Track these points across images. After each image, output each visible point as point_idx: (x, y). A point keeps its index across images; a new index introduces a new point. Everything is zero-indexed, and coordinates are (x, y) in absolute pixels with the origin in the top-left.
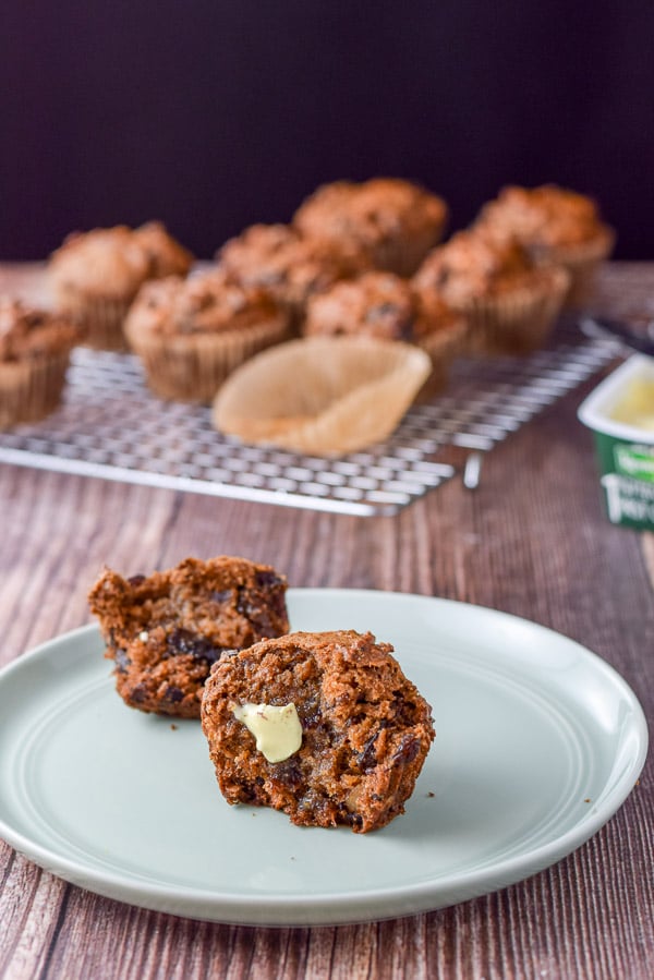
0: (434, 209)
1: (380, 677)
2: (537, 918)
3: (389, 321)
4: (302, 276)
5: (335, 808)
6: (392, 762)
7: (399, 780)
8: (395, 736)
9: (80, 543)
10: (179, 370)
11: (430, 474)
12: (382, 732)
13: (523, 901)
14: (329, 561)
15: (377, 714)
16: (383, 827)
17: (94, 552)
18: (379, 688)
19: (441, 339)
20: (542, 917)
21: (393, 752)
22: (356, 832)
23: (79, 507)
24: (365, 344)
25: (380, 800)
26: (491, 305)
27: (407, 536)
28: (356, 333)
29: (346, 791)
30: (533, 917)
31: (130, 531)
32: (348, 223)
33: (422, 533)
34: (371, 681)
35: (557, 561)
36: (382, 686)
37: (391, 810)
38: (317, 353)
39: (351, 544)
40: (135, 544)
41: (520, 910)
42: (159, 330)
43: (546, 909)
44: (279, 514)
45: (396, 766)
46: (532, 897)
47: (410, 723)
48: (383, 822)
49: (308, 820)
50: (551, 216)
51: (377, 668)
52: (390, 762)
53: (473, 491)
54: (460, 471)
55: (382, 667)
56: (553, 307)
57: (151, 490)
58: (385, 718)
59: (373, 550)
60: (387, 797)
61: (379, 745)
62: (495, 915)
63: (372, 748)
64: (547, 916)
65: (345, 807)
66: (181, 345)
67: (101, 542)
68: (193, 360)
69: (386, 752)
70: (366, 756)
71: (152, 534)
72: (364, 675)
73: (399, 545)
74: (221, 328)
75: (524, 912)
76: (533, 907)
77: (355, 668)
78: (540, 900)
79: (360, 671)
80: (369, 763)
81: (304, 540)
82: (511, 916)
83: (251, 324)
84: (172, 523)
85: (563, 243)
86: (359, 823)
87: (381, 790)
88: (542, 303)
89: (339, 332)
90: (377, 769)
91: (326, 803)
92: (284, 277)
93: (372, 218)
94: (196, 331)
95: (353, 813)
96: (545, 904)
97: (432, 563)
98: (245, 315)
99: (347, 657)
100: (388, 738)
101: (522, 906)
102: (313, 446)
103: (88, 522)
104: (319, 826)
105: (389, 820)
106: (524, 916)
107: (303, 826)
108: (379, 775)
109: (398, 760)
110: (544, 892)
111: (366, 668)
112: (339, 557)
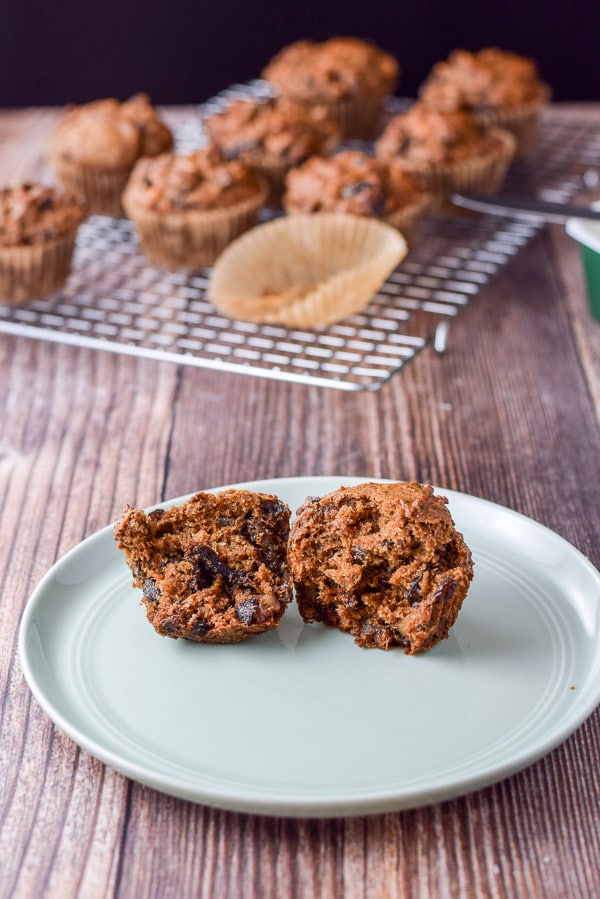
0: (388, 66)
1: (433, 532)
2: (537, 803)
3: (362, 198)
4: (276, 145)
5: (390, 633)
6: (433, 599)
7: (440, 614)
8: (438, 576)
9: (98, 416)
10: (175, 241)
11: (405, 346)
12: (426, 574)
13: (523, 786)
14: (321, 433)
15: (424, 558)
16: (429, 650)
17: (111, 427)
18: (432, 541)
19: (409, 212)
20: (541, 802)
21: (434, 591)
22: (407, 653)
23: (93, 378)
24: (341, 220)
25: (424, 629)
26: (447, 170)
27: (387, 405)
28: (332, 210)
29: (398, 620)
30: (533, 802)
31: (141, 401)
32: (311, 83)
33: (401, 401)
34: (426, 536)
35: (522, 430)
36: (434, 540)
37: (435, 636)
38: (297, 228)
39: (339, 415)
40: (148, 417)
41: (521, 795)
42: (154, 207)
43: (543, 794)
44: (272, 387)
45: (437, 601)
46: (530, 780)
47: (451, 566)
48: (428, 646)
49: (370, 642)
50: (496, 78)
51: (431, 525)
52: (431, 599)
53: (441, 355)
54: (430, 340)
55: (436, 524)
56: (501, 170)
57: (156, 363)
58: (431, 562)
59: (359, 420)
60: (430, 626)
61: (423, 584)
62: (500, 800)
63: (417, 586)
64: (544, 800)
65: (397, 633)
66: (175, 221)
67: (115, 415)
68: (186, 233)
69: (429, 590)
70: (412, 592)
71: (161, 406)
72: (421, 530)
73: (381, 415)
74: (211, 206)
75: (524, 796)
76: (532, 792)
77: (413, 523)
78: (538, 785)
79: (417, 526)
80: (415, 598)
81: (297, 412)
82: (514, 801)
83: (238, 200)
84: (177, 392)
85: (508, 103)
86: (409, 645)
87: (424, 621)
88: (492, 168)
89: (317, 208)
90: (422, 604)
91: (384, 631)
92: (261, 144)
93: (333, 77)
94: (188, 208)
95: (404, 638)
96: (542, 788)
97: (412, 434)
98: (232, 192)
99: (408, 514)
100: (431, 579)
101: (523, 791)
102: (300, 322)
103: (102, 393)
104: (377, 647)
105: (434, 644)
106: (525, 801)
107: (366, 647)
108: (422, 609)
109: (438, 598)
110: (540, 776)
111: (422, 524)
112: (328, 427)
